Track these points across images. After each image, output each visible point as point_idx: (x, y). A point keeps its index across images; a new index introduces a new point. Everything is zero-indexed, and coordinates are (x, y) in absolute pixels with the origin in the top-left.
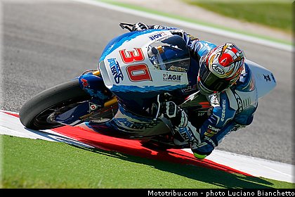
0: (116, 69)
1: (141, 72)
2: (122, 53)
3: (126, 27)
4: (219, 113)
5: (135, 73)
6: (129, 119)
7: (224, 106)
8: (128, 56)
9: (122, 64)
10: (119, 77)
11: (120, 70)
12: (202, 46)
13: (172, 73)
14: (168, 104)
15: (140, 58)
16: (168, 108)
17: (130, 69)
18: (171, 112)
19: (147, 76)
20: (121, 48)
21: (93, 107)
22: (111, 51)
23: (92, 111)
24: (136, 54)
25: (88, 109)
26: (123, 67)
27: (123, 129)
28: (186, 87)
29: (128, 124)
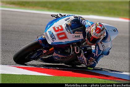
0: (52, 35)
1: (63, 36)
2: (54, 28)
3: (54, 16)
4: (95, 52)
5: (61, 36)
6: (59, 56)
7: (97, 49)
8: (57, 29)
9: (55, 33)
10: (54, 38)
11: (54, 35)
12: (87, 23)
13: (76, 35)
14: (75, 47)
15: (62, 29)
16: (75, 49)
17: (58, 35)
18: (77, 51)
19: (65, 37)
20: (53, 26)
21: (45, 51)
22: (49, 28)
23: (44, 53)
24: (60, 28)
25: (43, 52)
26: (55, 34)
27: (57, 60)
28: (82, 40)
29: (59, 58)
